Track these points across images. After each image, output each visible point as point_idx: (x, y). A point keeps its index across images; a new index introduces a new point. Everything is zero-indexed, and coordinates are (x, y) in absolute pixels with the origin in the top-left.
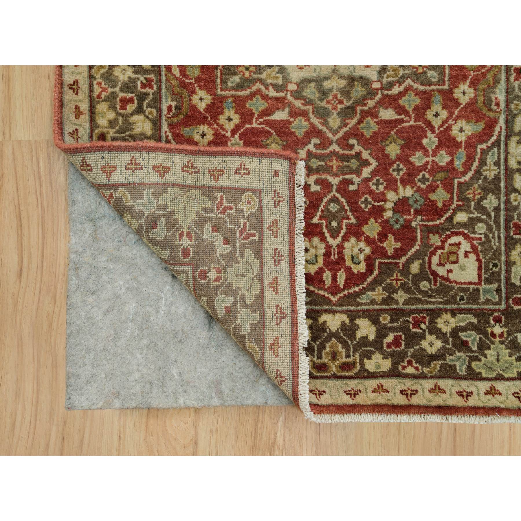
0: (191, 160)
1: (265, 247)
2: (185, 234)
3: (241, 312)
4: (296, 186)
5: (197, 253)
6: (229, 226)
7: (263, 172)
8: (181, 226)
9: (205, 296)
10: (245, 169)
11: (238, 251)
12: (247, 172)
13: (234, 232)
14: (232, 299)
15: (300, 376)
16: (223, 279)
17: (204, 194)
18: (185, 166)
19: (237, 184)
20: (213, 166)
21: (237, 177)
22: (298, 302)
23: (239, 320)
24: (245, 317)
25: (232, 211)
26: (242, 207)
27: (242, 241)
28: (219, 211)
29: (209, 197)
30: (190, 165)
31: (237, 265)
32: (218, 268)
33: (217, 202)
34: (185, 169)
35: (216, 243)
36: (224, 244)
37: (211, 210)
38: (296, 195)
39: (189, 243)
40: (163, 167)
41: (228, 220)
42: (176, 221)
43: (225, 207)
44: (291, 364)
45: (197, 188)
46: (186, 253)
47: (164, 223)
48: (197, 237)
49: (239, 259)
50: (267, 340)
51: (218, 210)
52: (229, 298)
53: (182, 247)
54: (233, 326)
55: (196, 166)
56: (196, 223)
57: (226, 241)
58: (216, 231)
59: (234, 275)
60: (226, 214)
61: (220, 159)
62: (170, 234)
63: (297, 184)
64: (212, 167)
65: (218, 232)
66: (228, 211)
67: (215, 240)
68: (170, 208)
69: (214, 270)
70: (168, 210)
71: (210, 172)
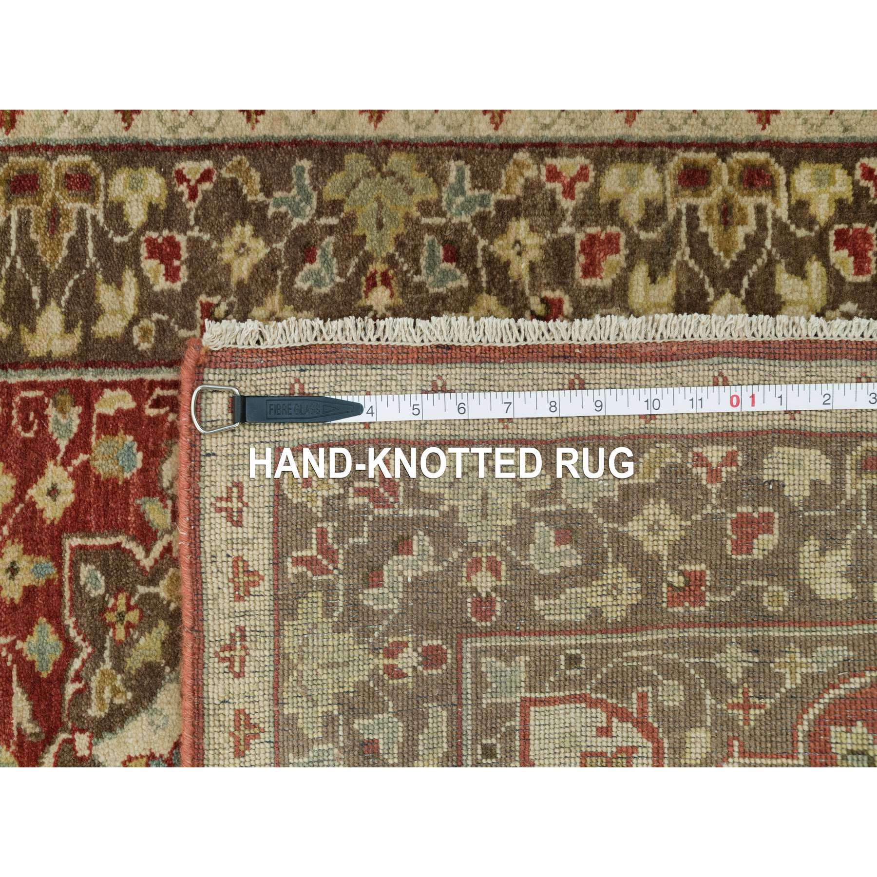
0: (216, 652)
1: (413, 432)
2: (391, 661)
3: (569, 501)
4: (263, 346)
5: (434, 628)
6: (364, 540)
7: (233, 445)
8: (373, 674)
9: (531, 602)
10: (228, 499)
11: (427, 512)
12: (235, 490)
13: (379, 524)
14: (540, 526)
15: (712, 338)
16: (494, 554)
17: (293, 614)
18: (231, 667)
19: (266, 520)
20: (225, 590)
21: (248, 518)
22: (543, 342)
23: (586, 506)
24: (581, 491)
25: (330, 530)
26: (320, 503)
27: (401, 500)
28: (331, 567)
29: (298, 597)
30: (227, 654)
31: (460, 515)
32: (470, 567)
33: (309, 573)
34: (237, 669)
35: (409, 574)
36: (409, 552)
37: (329, 589)
38: (284, 345)
39: (410, 650)
40: (237, 728)
41: (351, 541)
42: (361, 688)
43: (320, 551)
44: (685, 362)
45: (278, 633)
46: (432, 657)
47: (366, 722)
48: (395, 628)
49: (446, 508)
50: (632, 427)
51: (328, 572)
52: (537, 535)
53: (420, 668)
54: (600, 520)
55: (227, 637)
56: (363, 633)
57: (402, 546)
58: (380, 575)
59: (484, 522)
60: (336, 547)
61: (208, 570)
62: (391, 704)
63: (258, 342)
64: (228, 591)
65: (380, 568)
66: (330, 541)
67: (400, 579)
68: (330, 708)
69: (473, 578)
70: (336, 713)
71: (239, 598)
